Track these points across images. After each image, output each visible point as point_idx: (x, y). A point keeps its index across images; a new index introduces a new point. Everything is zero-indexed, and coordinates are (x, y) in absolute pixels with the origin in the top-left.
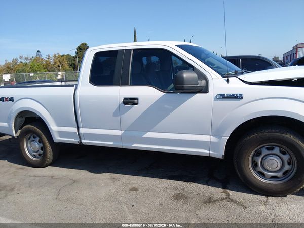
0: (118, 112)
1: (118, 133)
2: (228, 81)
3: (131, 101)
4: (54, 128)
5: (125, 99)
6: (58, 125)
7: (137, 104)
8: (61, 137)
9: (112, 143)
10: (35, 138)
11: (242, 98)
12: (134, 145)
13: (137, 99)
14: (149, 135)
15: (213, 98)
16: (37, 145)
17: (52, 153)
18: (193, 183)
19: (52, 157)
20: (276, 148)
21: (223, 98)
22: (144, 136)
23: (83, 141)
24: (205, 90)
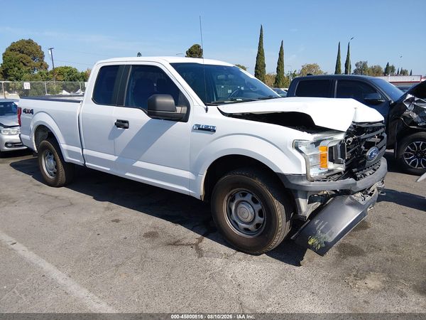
0: (113, 136)
1: (113, 158)
2: (207, 110)
3: (122, 124)
4: (64, 146)
5: (118, 121)
6: (67, 144)
7: (127, 128)
8: (70, 157)
9: (109, 169)
10: (50, 154)
11: (214, 131)
12: (127, 174)
13: (127, 122)
14: (139, 164)
15: (190, 129)
16: (52, 163)
17: (64, 172)
18: (180, 226)
19: (64, 177)
20: (249, 194)
21: (199, 129)
22: (134, 165)
23: (86, 163)
24: (184, 118)
